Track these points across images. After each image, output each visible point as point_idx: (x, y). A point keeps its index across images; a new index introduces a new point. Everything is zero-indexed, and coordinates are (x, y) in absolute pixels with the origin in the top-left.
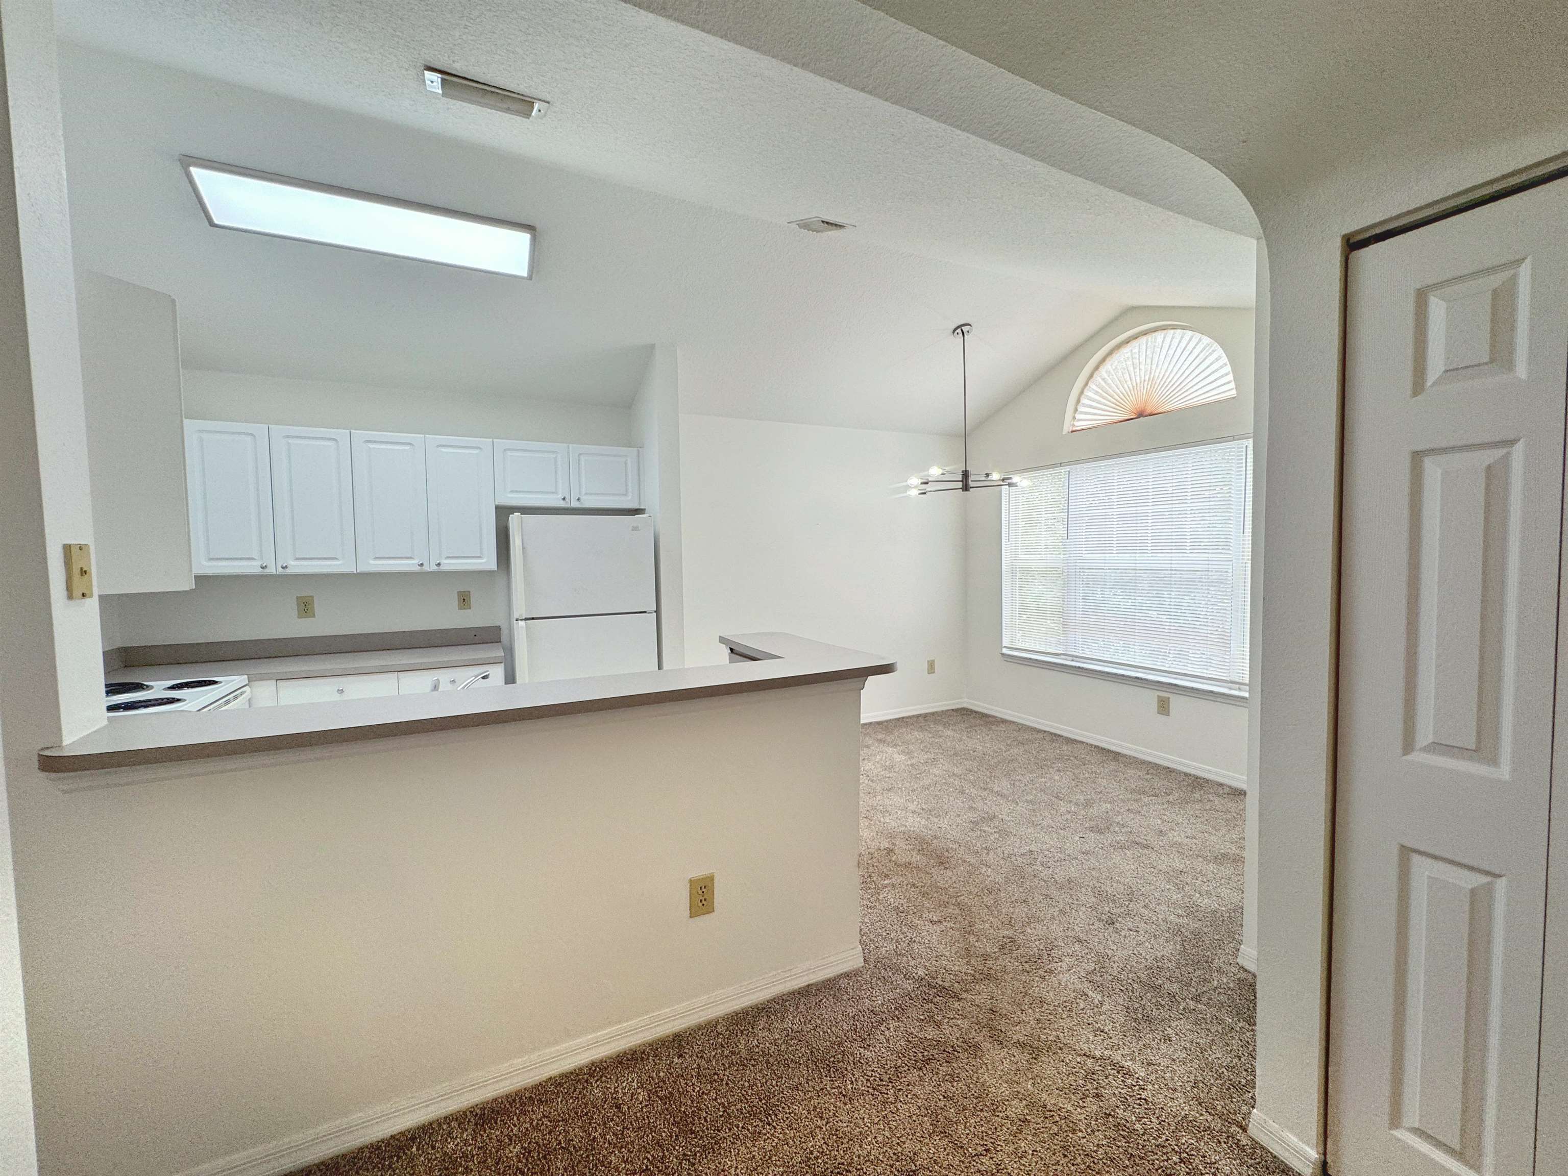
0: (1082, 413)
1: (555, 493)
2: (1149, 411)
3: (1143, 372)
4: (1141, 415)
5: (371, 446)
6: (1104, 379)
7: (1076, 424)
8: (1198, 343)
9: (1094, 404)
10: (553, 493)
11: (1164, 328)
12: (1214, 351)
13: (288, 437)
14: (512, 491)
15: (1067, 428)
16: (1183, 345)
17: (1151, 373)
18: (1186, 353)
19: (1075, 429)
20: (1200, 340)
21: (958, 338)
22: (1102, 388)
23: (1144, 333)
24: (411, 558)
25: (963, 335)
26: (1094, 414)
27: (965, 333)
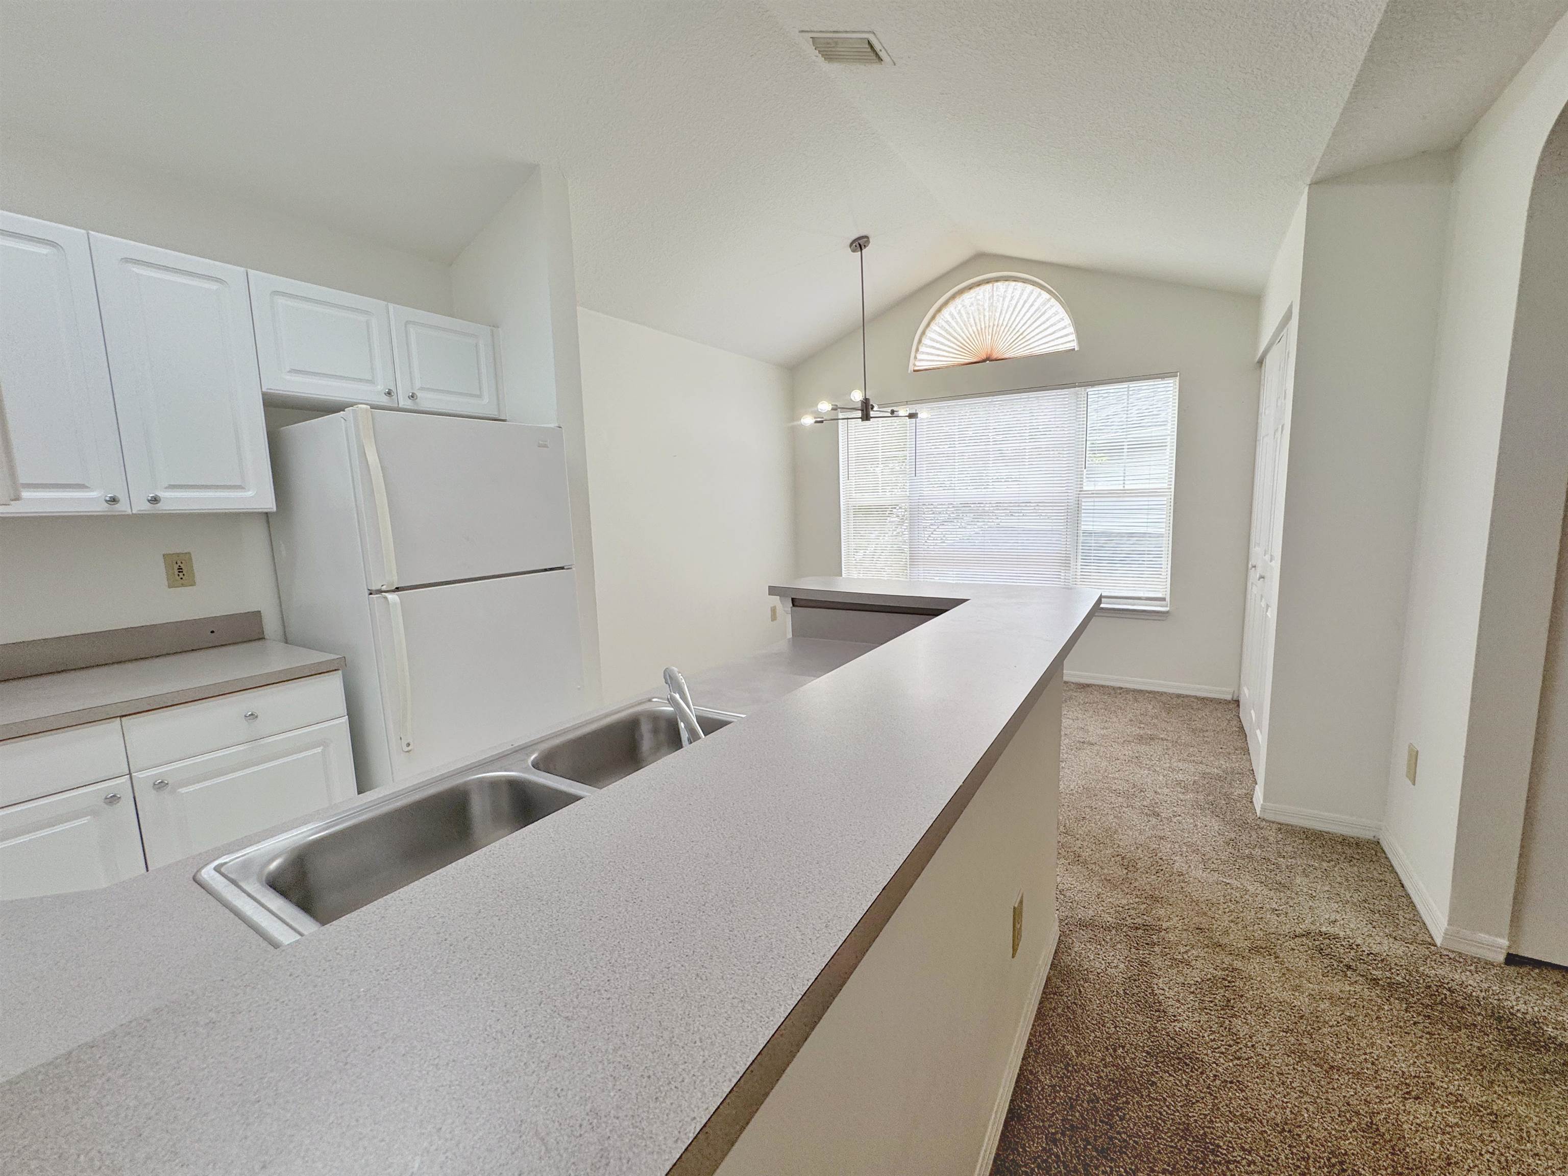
0: (923, 353)
1: (371, 382)
2: (995, 356)
3: (987, 318)
4: (988, 359)
6: (947, 322)
7: (917, 363)
8: (1038, 297)
9: (938, 346)
10: (367, 381)
11: (1006, 279)
12: (1052, 306)
14: (294, 371)
15: (911, 368)
16: (1024, 297)
17: (995, 320)
18: (1027, 305)
19: (916, 368)
20: (1040, 294)
21: (854, 251)
22: (946, 331)
23: (988, 281)
24: (81, 487)
25: (861, 249)
26: (938, 355)
27: (863, 247)
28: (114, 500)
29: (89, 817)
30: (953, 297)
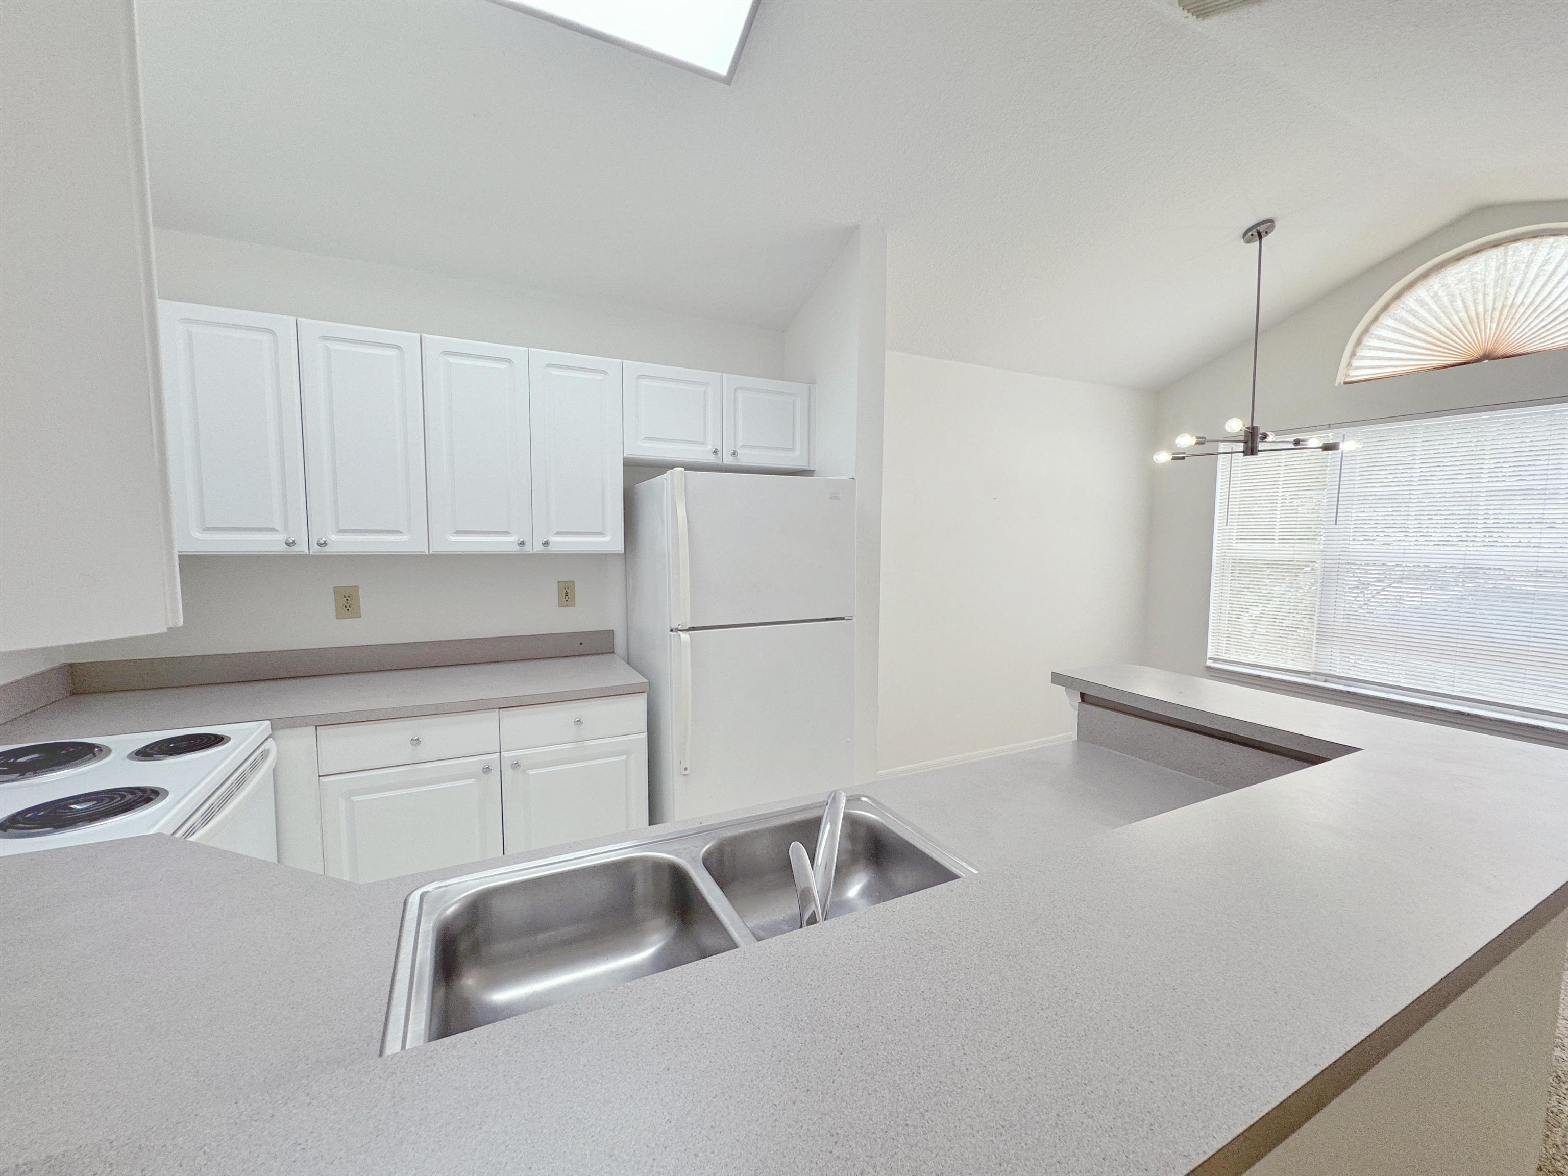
0: (1364, 358)
1: (703, 443)
2: (1501, 350)
3: (1490, 299)
4: (1488, 356)
5: (453, 360)
6: (1411, 311)
7: (1354, 372)
9: (1391, 346)
10: (700, 442)
13: (326, 338)
14: (647, 439)
15: (1340, 379)
17: (1506, 298)
19: (1349, 380)
21: (1248, 242)
22: (1408, 324)
23: (1495, 244)
24: (506, 533)
25: (1260, 237)
26: (1390, 359)
27: (1263, 234)
28: (522, 543)
29: (473, 780)
30: (1425, 275)
